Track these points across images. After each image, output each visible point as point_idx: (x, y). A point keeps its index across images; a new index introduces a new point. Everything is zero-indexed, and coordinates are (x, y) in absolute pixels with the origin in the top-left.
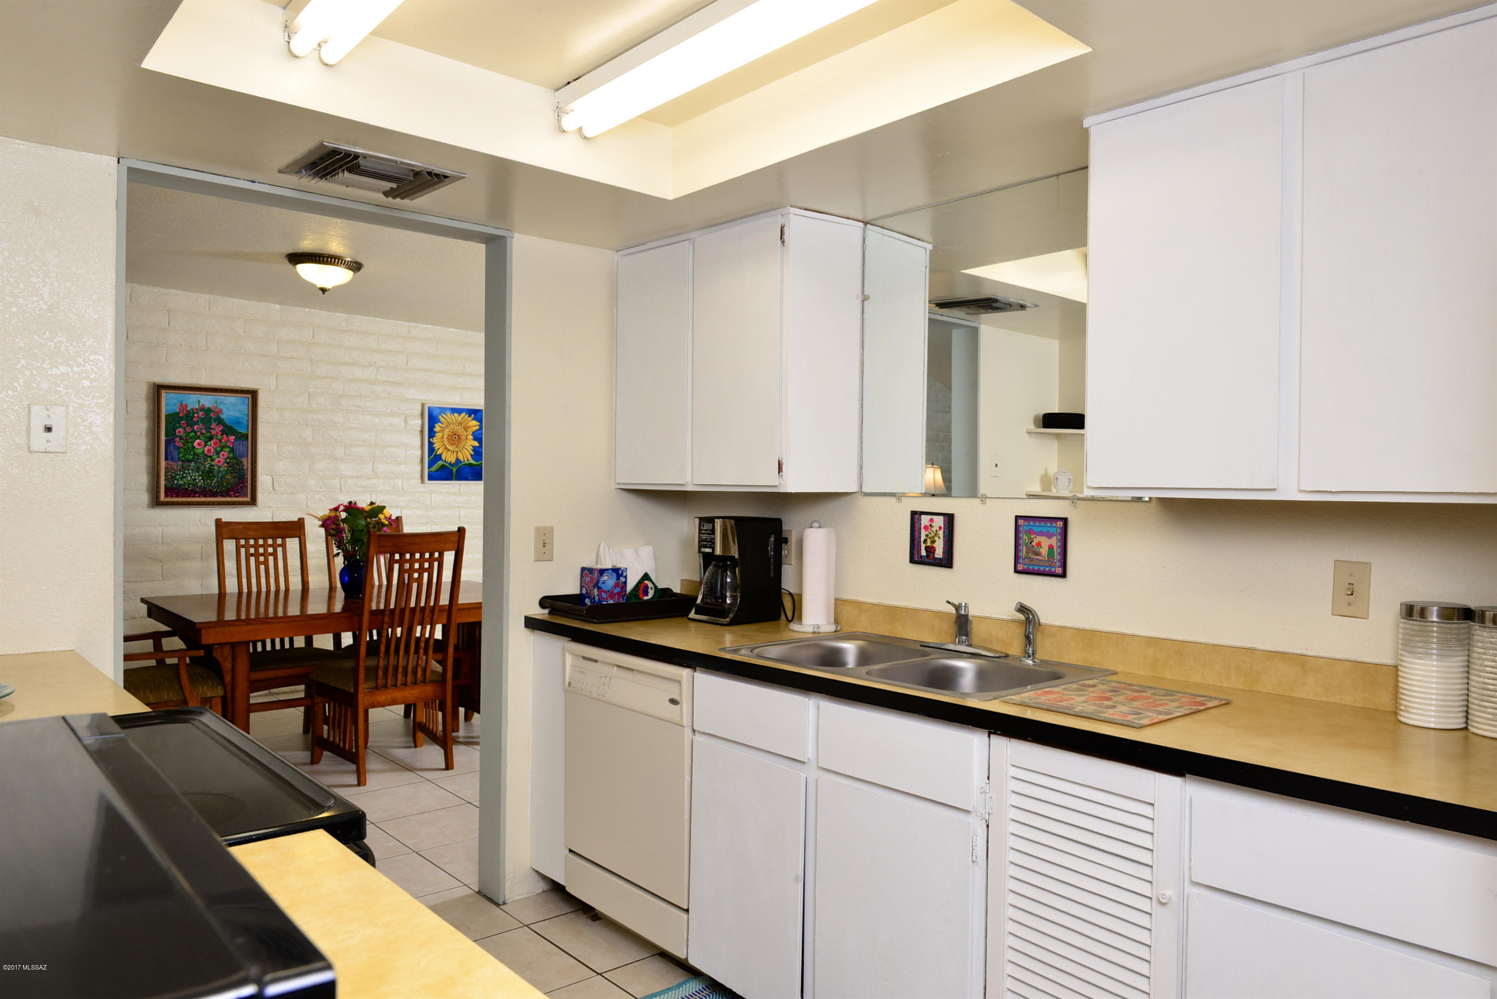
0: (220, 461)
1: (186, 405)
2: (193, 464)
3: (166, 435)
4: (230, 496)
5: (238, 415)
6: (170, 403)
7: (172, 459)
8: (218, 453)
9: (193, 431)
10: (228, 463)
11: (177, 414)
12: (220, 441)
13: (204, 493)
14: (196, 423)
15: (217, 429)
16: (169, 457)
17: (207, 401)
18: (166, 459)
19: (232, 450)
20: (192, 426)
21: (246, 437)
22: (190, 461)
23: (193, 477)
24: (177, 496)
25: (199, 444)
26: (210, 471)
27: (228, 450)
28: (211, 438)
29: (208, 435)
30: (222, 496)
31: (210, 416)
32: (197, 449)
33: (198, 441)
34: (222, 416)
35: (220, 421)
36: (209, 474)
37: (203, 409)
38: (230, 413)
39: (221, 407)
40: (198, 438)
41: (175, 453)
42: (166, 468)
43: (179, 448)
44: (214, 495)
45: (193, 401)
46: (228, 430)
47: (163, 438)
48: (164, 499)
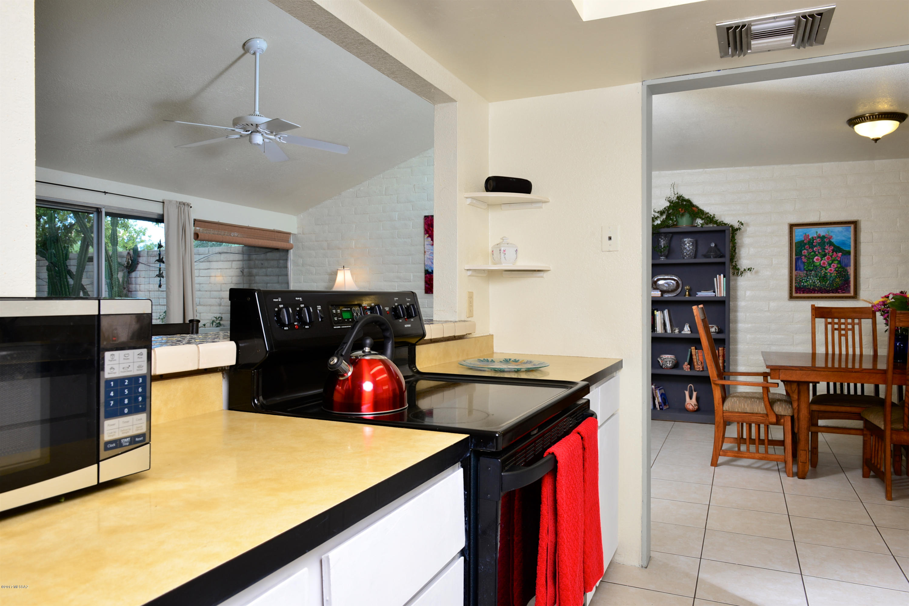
0: (831, 270)
1: (808, 235)
2: (813, 272)
3: (796, 255)
4: (839, 293)
5: (844, 238)
6: (799, 233)
7: (800, 270)
8: (830, 265)
9: (813, 251)
10: (837, 271)
11: (803, 241)
12: (831, 256)
13: (821, 291)
14: (815, 246)
15: (829, 249)
16: (798, 269)
17: (822, 231)
18: (796, 270)
19: (840, 262)
20: (812, 248)
21: (849, 253)
22: (811, 271)
23: (813, 281)
24: (803, 293)
25: (817, 260)
26: (825, 276)
27: (836, 262)
28: (825, 255)
29: (823, 253)
30: (833, 293)
31: (825, 241)
32: (816, 262)
33: (816, 257)
34: (832, 240)
35: (831, 244)
36: (824, 278)
37: (819, 237)
38: (839, 238)
39: (831, 234)
40: (817, 255)
41: (802, 266)
42: (796, 275)
43: (804, 262)
44: (828, 292)
45: (813, 232)
46: (837, 249)
47: (794, 257)
48: (794, 295)
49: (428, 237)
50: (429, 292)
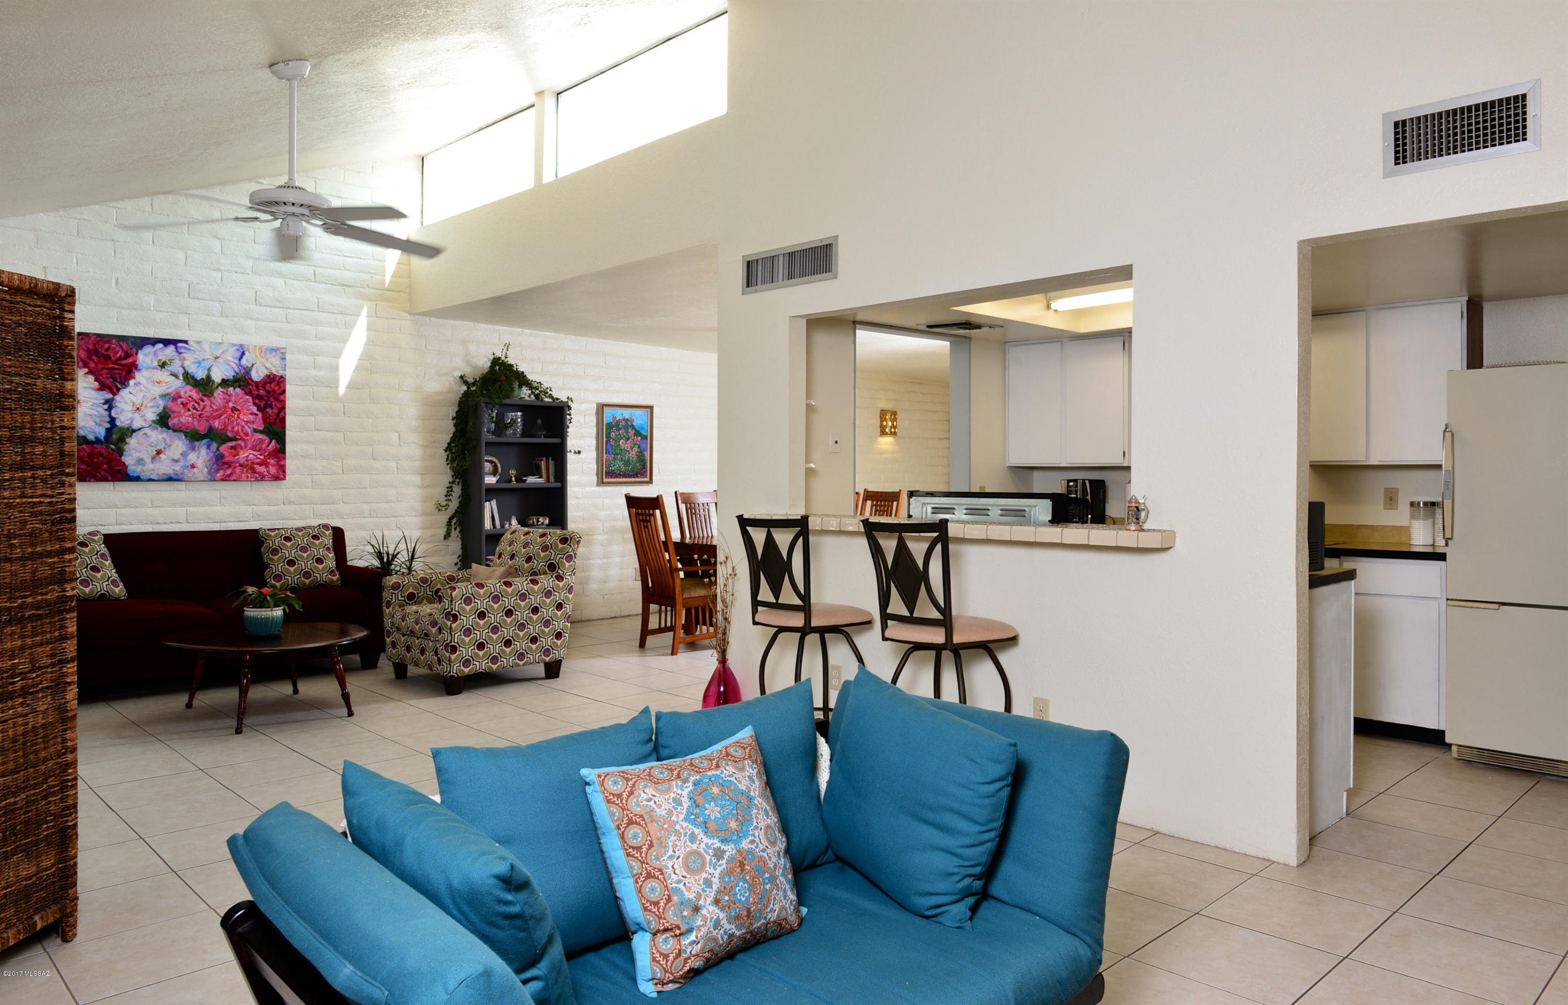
0: (633, 454)
1: (616, 417)
2: (619, 456)
3: (606, 438)
4: (638, 477)
5: (642, 423)
6: (608, 414)
7: (609, 453)
8: (632, 448)
9: (619, 434)
10: (637, 455)
11: (611, 423)
12: (633, 440)
13: (625, 476)
14: (621, 429)
15: (631, 432)
17: (626, 413)
18: (606, 453)
19: (639, 447)
20: (619, 431)
21: (646, 437)
22: (618, 455)
23: (619, 465)
24: (611, 478)
25: (622, 443)
26: (628, 461)
27: (637, 446)
28: (628, 439)
29: (627, 437)
30: (634, 477)
31: (628, 424)
32: (622, 446)
33: (622, 441)
34: (634, 424)
35: (633, 427)
36: (627, 463)
37: (624, 419)
38: (639, 422)
39: (633, 418)
40: (622, 439)
41: (610, 449)
42: (606, 459)
43: (612, 446)
44: (630, 476)
45: (621, 414)
46: (638, 433)
47: (605, 439)
48: (605, 480)
49: (86, 374)
50: (87, 479)
